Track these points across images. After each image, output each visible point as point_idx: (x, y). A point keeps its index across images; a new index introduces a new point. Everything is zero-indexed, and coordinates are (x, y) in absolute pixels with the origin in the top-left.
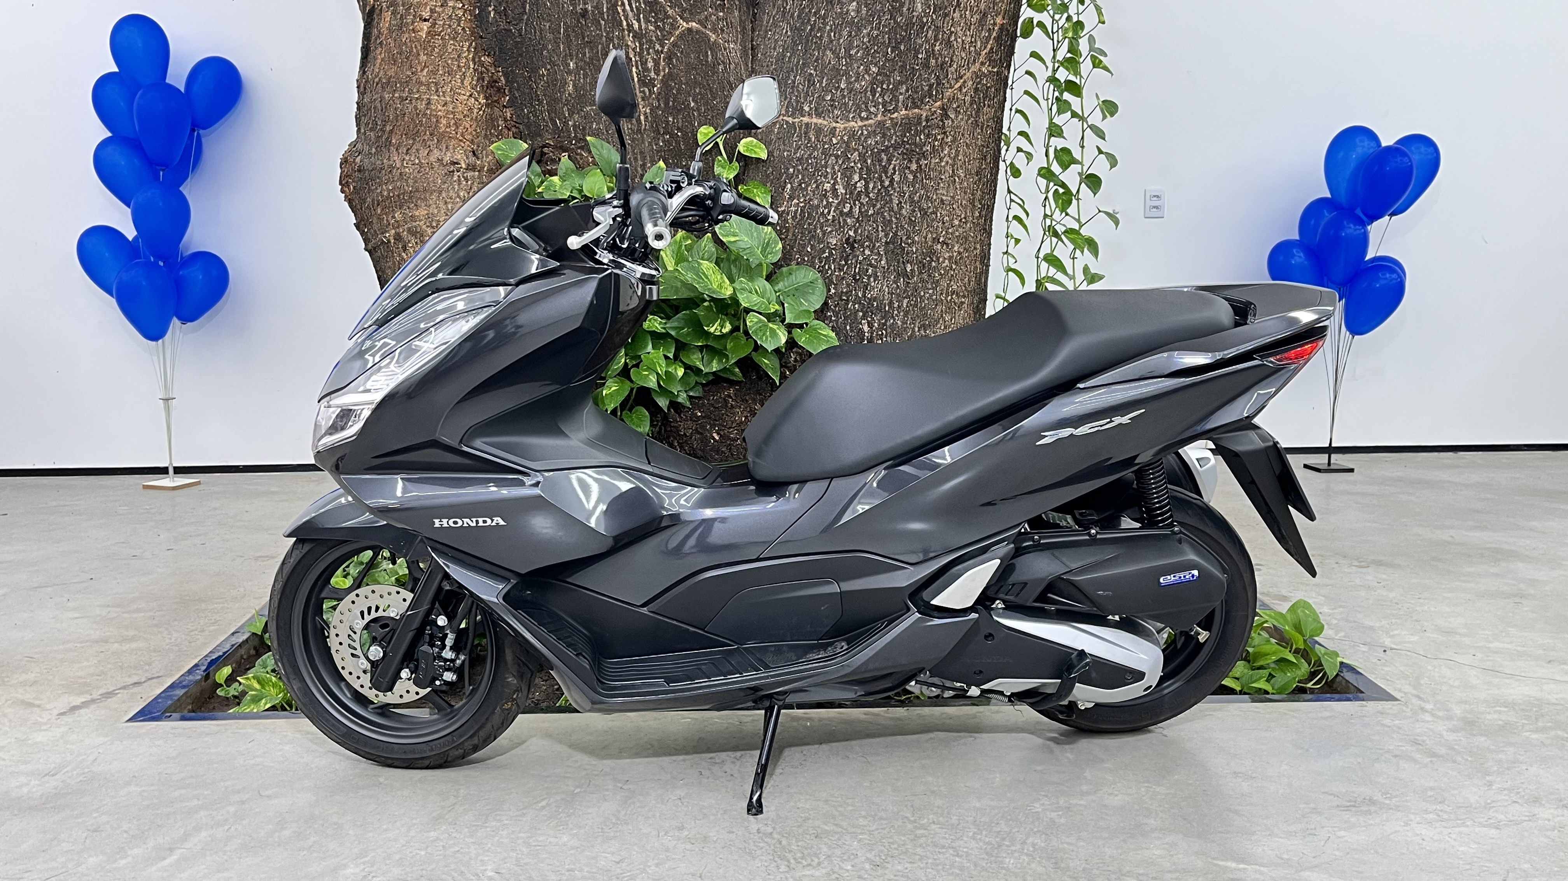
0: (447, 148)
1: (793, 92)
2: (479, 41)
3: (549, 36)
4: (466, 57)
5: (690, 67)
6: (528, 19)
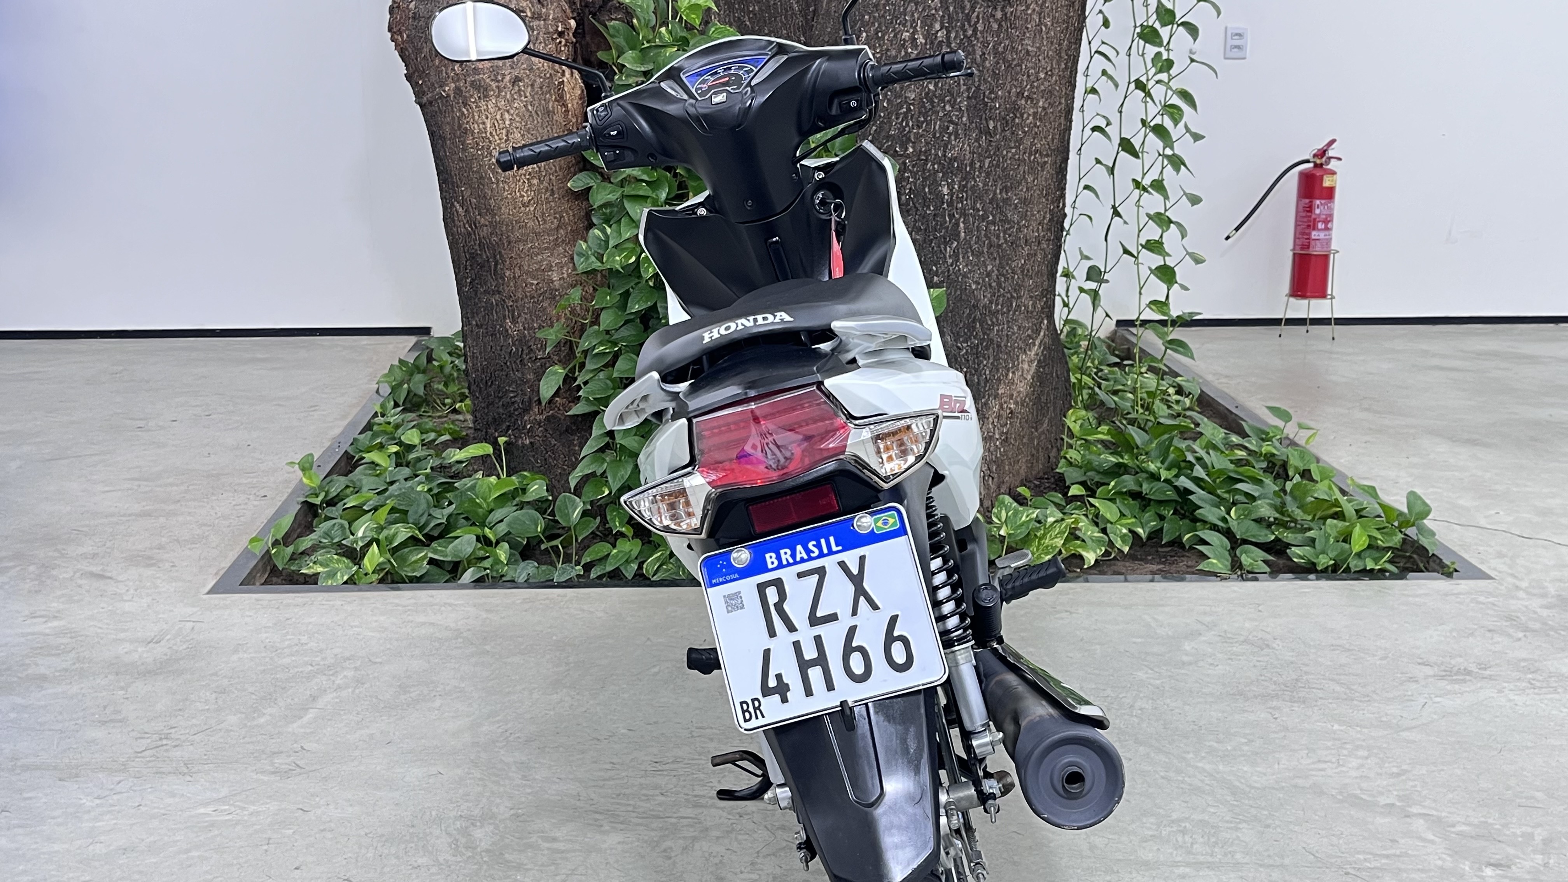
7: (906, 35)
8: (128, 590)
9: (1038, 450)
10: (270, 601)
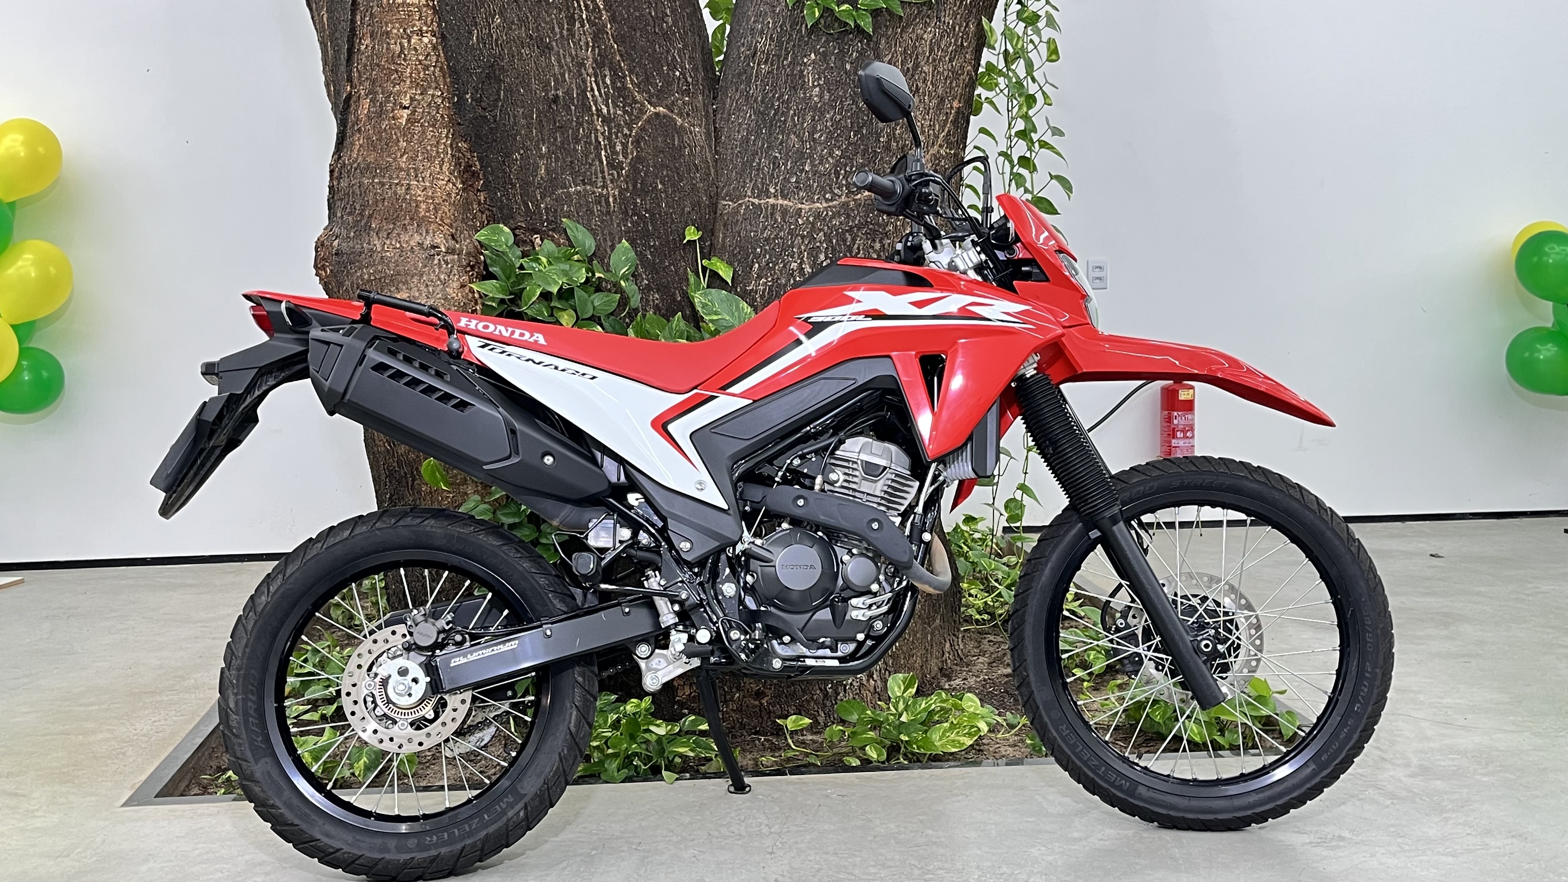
0: (427, 232)
1: (758, 174)
2: (457, 128)
3: (523, 122)
4: (444, 143)
5: (658, 151)
6: (502, 106)
7: (794, 265)
8: (41, 807)
9: (932, 645)
10: (184, 811)
